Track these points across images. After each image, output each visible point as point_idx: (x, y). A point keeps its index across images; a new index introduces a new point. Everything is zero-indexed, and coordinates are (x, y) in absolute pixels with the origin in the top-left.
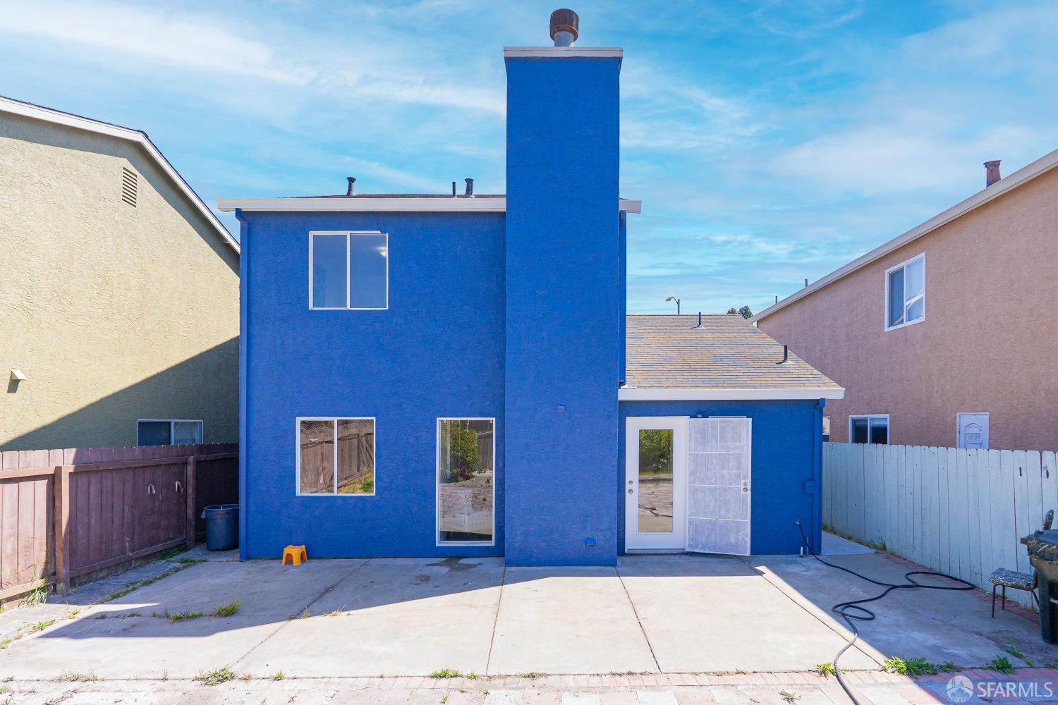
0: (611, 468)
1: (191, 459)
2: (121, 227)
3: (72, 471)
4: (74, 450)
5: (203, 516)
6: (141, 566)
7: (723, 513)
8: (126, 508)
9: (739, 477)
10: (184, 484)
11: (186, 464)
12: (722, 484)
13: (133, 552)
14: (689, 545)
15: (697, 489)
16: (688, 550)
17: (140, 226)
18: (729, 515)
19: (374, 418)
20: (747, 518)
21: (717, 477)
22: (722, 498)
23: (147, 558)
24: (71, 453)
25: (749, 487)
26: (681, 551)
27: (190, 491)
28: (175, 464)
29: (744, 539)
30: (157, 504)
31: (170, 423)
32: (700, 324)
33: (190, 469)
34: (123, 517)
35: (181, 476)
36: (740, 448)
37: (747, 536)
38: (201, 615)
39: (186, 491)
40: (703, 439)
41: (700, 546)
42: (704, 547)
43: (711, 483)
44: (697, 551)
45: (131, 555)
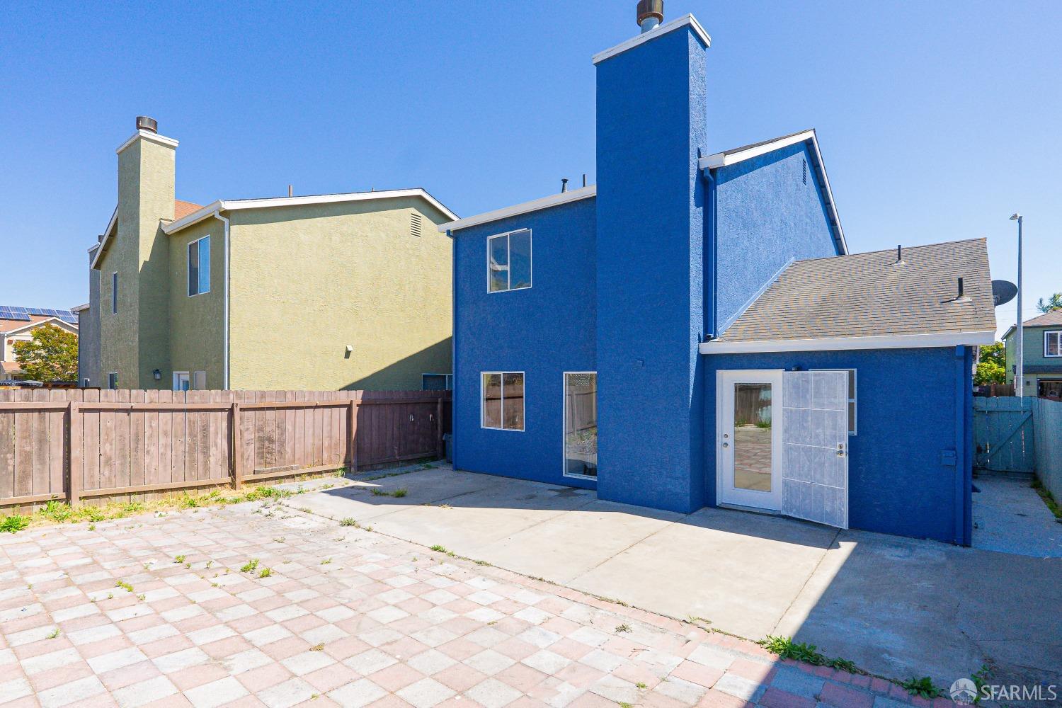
0: (684, 419)
1: (440, 400)
2: (411, 252)
3: (360, 403)
4: (362, 391)
5: (444, 439)
6: (405, 466)
7: (818, 476)
8: (395, 429)
9: (834, 437)
10: (435, 416)
11: (437, 403)
12: (818, 445)
13: (400, 455)
14: (784, 508)
15: (791, 448)
16: (784, 513)
17: (423, 248)
18: (825, 480)
19: (524, 372)
20: (843, 485)
21: (811, 437)
22: (817, 459)
23: (409, 462)
24: (360, 393)
25: (846, 449)
26: (778, 513)
27: (439, 421)
28: (429, 403)
29: (840, 509)
30: (416, 428)
31: (445, 376)
32: (899, 258)
33: (439, 406)
34: (393, 435)
35: (434, 411)
36: (836, 404)
37: (843, 506)
38: (388, 494)
39: (437, 420)
40: (798, 393)
41: (794, 511)
42: (798, 512)
43: (804, 442)
44: (791, 515)
45: (398, 458)
